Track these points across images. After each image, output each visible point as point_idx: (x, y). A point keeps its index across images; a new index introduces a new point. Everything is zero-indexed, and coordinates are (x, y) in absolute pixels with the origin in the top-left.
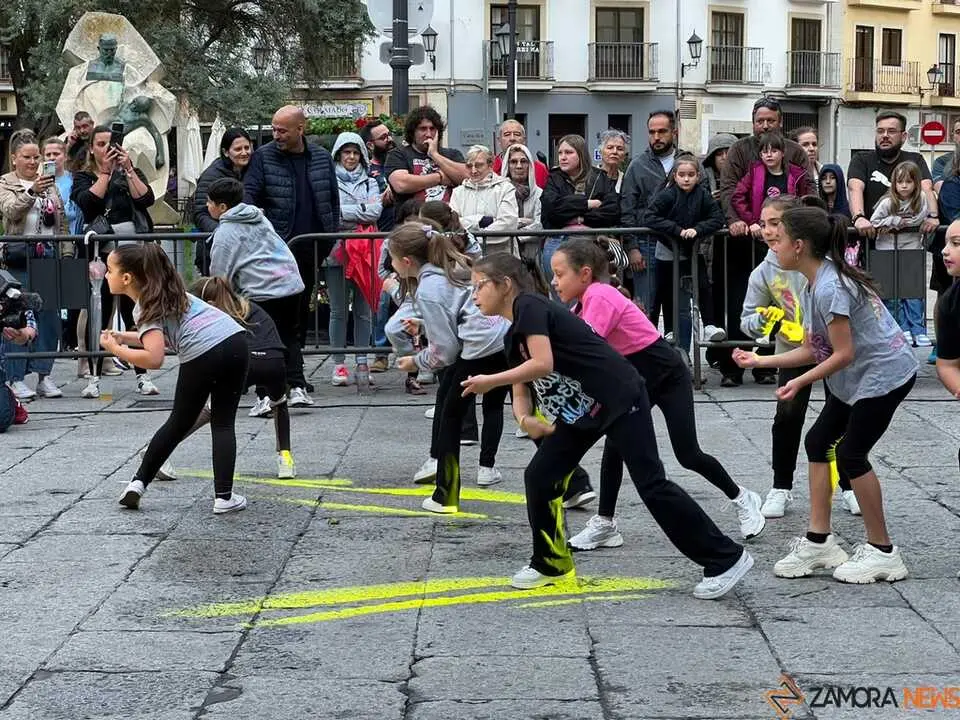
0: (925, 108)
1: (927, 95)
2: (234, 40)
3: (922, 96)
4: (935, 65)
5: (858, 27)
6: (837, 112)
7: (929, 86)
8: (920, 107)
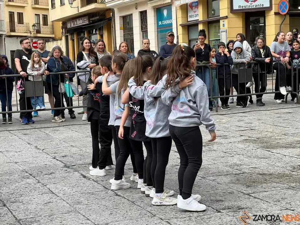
0: (32, 37)
1: (32, 33)
3: (31, 33)
4: (34, 24)
5: (9, 12)
6: (5, 39)
7: (33, 30)
8: (31, 37)
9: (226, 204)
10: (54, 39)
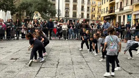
1: (96, 19)
2: (46, 14)
5: (92, 14)
6: (90, 20)
9: (137, 65)
10: (101, 21)
